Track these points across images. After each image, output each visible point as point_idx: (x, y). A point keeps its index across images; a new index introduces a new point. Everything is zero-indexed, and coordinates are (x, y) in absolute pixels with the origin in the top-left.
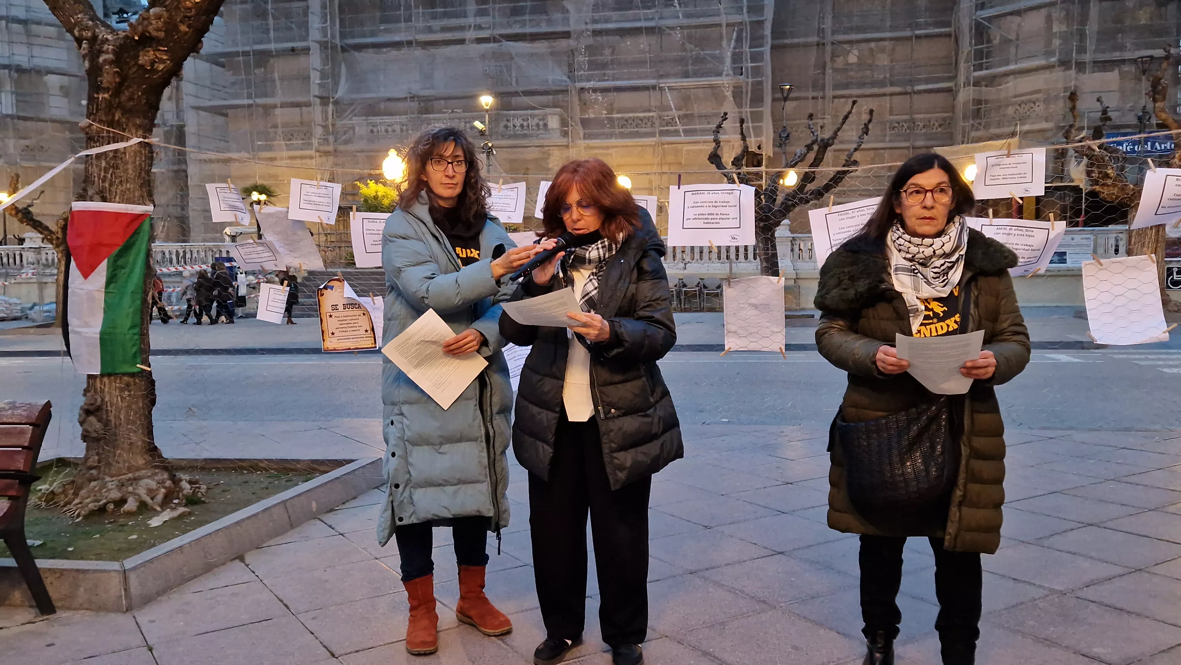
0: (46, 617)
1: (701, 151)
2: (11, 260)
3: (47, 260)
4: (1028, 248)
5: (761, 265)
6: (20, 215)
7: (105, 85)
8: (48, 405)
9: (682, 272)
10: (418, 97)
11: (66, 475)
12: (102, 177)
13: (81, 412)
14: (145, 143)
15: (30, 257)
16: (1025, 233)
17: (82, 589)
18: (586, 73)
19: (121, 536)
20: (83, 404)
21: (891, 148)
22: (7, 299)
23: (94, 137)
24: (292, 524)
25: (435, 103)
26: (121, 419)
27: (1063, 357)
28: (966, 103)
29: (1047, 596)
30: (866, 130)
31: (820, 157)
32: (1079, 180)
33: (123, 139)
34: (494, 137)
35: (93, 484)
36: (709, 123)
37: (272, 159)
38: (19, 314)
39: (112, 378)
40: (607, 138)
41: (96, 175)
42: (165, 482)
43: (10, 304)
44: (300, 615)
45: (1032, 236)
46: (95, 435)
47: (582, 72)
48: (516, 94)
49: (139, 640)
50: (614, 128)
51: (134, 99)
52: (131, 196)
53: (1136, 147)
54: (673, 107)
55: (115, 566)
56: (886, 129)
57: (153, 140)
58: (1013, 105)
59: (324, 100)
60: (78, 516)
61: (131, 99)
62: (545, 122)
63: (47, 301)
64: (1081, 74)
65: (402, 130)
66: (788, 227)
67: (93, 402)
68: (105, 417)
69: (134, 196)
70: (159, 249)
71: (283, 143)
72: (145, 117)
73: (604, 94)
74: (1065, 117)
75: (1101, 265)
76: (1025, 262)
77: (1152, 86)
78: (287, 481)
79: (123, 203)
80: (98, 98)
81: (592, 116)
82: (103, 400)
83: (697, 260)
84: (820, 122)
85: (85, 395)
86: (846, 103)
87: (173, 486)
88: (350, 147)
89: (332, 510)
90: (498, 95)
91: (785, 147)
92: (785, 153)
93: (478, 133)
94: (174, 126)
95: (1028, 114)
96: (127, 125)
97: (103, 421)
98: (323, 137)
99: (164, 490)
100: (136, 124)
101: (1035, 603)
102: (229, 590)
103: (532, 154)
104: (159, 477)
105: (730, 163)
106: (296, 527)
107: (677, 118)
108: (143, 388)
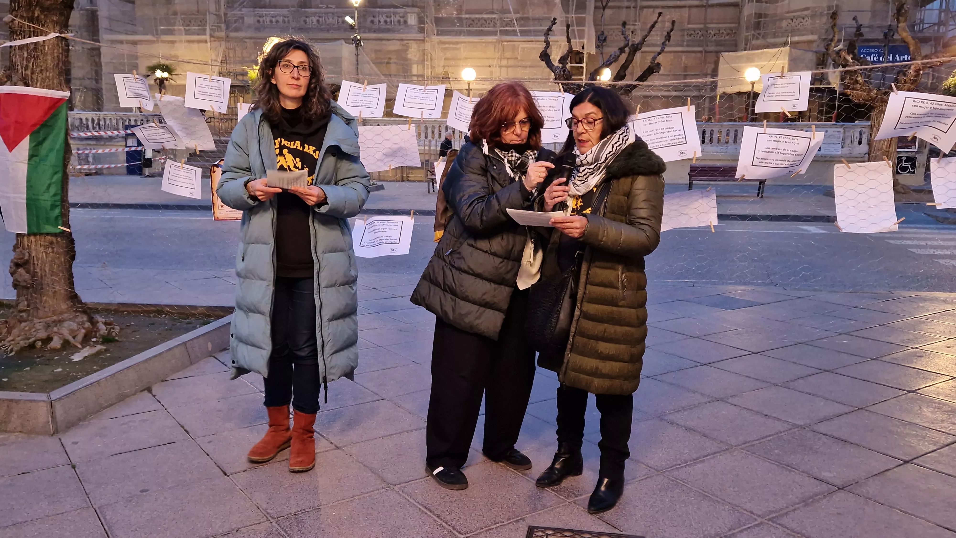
1: (534, 48)
4: (793, 153)
12: (24, 65)
13: (12, 264)
14: (62, 37)
16: (791, 141)
17: (15, 416)
19: (48, 369)
20: (13, 258)
21: (688, 52)
23: (17, 30)
24: (192, 361)
26: (46, 271)
27: (812, 229)
28: (749, 16)
29: (790, 429)
30: (668, 37)
31: (630, 59)
32: (835, 83)
33: (42, 33)
34: (362, 30)
35: (23, 324)
36: (541, 26)
37: (173, 42)
39: (38, 237)
40: (456, 35)
41: (18, 63)
42: (84, 324)
44: (198, 439)
45: (796, 144)
46: (25, 284)
49: (64, 459)
50: (463, 27)
52: (51, 83)
53: (881, 58)
54: (511, 10)
55: (43, 397)
56: (684, 36)
57: (69, 35)
58: (786, 19)
60: (11, 351)
62: (405, 19)
65: (284, 22)
67: (21, 256)
68: (32, 268)
69: (53, 83)
71: (182, 28)
72: (62, 14)
74: (827, 30)
75: (850, 168)
76: (790, 164)
77: (897, 10)
78: (187, 324)
79: (43, 88)
81: (444, 15)
82: (30, 255)
84: (632, 27)
85: (14, 250)
86: (654, 13)
87: (91, 327)
88: (240, 34)
91: (602, 48)
92: (602, 53)
93: (348, 27)
94: (87, 10)
95: (798, 27)
96: (45, 21)
97: (31, 273)
98: (216, 25)
99: (83, 331)
100: (53, 21)
101: (780, 435)
102: (139, 417)
103: (394, 46)
104: (79, 319)
105: (557, 61)
106: (194, 364)
107: (515, 20)
108: (64, 246)
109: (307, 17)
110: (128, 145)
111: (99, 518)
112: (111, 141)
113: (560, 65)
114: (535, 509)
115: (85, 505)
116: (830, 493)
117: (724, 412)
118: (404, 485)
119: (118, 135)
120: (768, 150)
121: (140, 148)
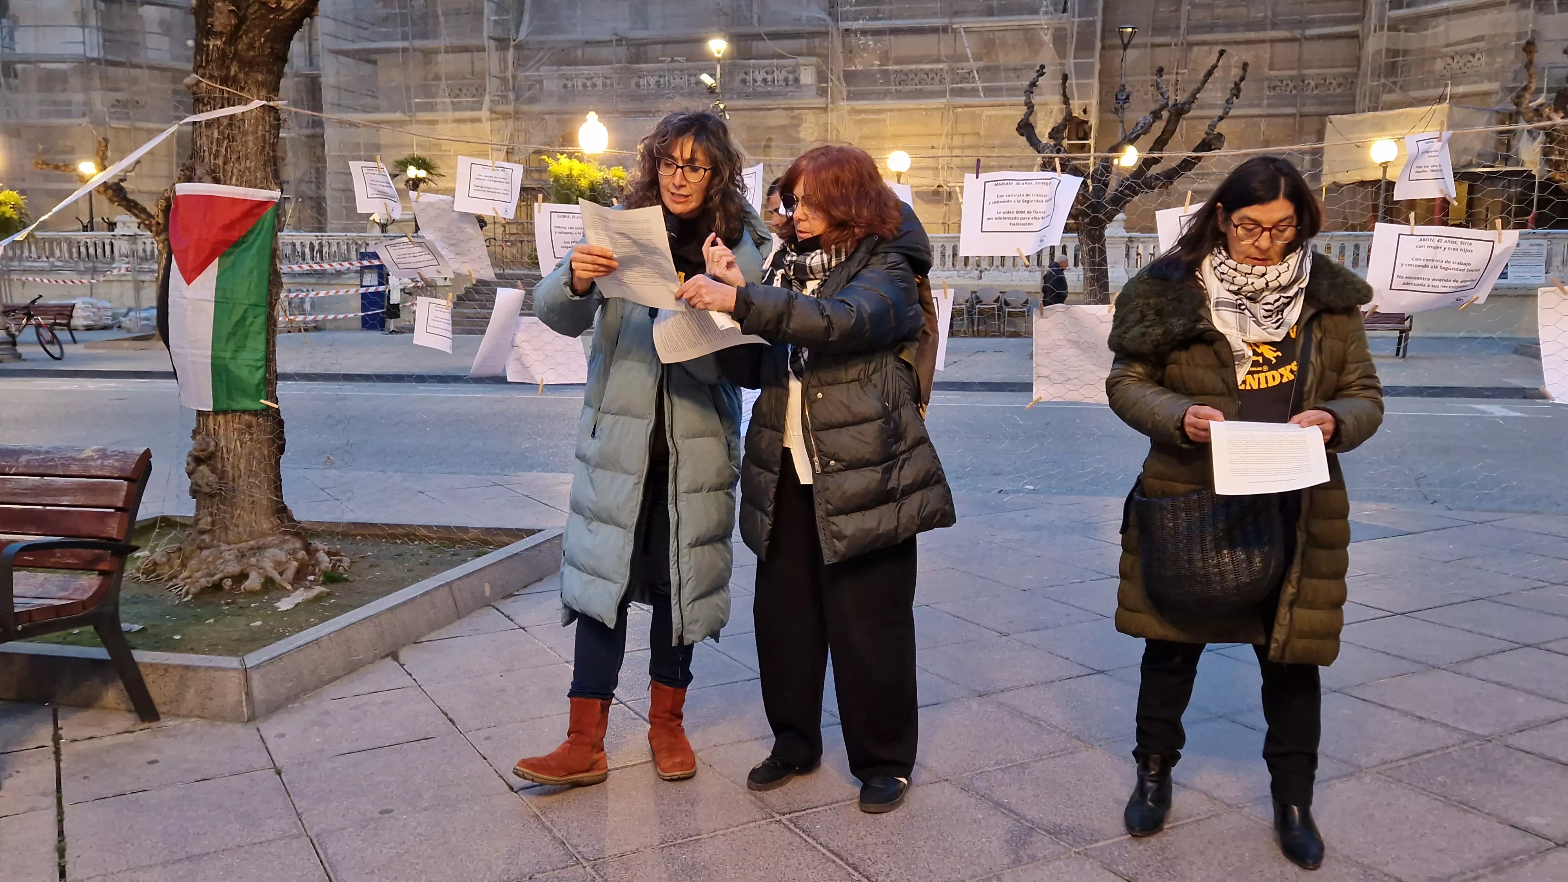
0: (146, 725)
1: (1006, 117)
2: (99, 251)
3: (144, 251)
4: (1462, 267)
5: (1085, 274)
6: (110, 192)
7: (218, 28)
8: (147, 454)
9: (976, 282)
10: (627, 39)
11: (170, 541)
12: (213, 151)
13: (190, 459)
14: (270, 106)
15: (122, 246)
16: (1459, 246)
17: (192, 691)
18: (853, 9)
19: (241, 622)
20: (191, 449)
21: (1269, 116)
22: (94, 301)
23: (203, 98)
24: (460, 613)
25: (650, 49)
26: (240, 470)
27: (1496, 409)
28: (1377, 53)
29: (1464, 742)
30: (1236, 91)
31: (1170, 128)
32: (1532, 163)
33: (240, 101)
34: (728, 95)
35: (205, 553)
36: (1019, 79)
37: (433, 122)
38: (110, 322)
39: (229, 416)
40: (878, 99)
41: (205, 148)
42: (297, 553)
43: (99, 309)
44: (469, 734)
45: (1469, 251)
46: (206, 490)
47: (848, 8)
48: (758, 37)
49: (264, 759)
50: (889, 84)
51: (254, 48)
52: (252, 178)
54: (970, 56)
55: (233, 662)
56: (1263, 89)
57: (279, 104)
58: (1442, 57)
59: (502, 43)
60: (187, 594)
61: (251, 47)
62: (796, 75)
63: (145, 304)
64: (1541, 14)
65: (605, 85)
66: (1123, 224)
67: (204, 447)
68: (219, 466)
69: (256, 178)
70: (288, 240)
71: (448, 100)
72: (270, 72)
73: (877, 37)
74: (1516, 73)
75: (1567, 294)
76: (1458, 287)
78: (453, 555)
79: (241, 186)
80: (208, 46)
81: (860, 68)
82: (217, 445)
83: (998, 267)
84: (1173, 78)
85: (194, 438)
86: (1210, 52)
87: (307, 558)
88: (537, 108)
89: (511, 595)
90: (735, 38)
91: (1123, 112)
92: (1122, 122)
93: (705, 91)
94: (306, 75)
95: (1465, 69)
96: (246, 82)
97: (218, 472)
98: (500, 93)
99: (295, 563)
100: (257, 81)
101: (1447, 751)
102: (378, 698)
103: (778, 119)
104: (288, 546)
105: (1047, 136)
106: (464, 616)
107: (975, 72)
108: (268, 430)
109: (640, 77)
110: (364, 284)
111: (317, 852)
112: (337, 278)
113: (1052, 143)
114: (1018, 861)
115: (295, 831)
116: (1542, 853)
117: (1345, 712)
118: (797, 814)
119: (349, 269)
120: (1418, 263)
121: (381, 288)
